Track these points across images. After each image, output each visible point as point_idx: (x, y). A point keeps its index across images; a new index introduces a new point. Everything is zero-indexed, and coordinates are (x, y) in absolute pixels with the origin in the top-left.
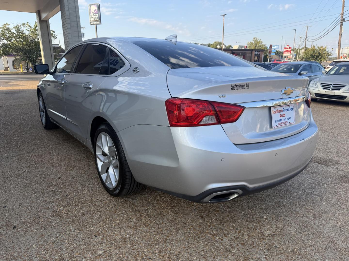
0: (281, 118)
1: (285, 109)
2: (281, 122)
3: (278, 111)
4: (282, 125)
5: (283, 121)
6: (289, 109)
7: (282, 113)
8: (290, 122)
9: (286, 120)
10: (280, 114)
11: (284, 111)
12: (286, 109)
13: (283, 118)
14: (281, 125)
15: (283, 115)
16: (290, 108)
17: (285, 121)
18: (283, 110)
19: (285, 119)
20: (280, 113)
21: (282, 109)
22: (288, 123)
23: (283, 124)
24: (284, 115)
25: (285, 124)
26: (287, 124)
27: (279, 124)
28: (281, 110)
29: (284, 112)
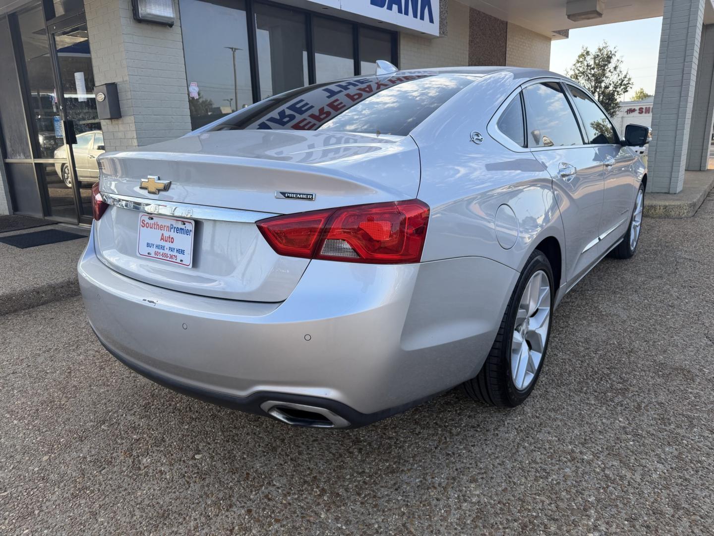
0: (163, 243)
1: (175, 228)
2: (161, 251)
3: (158, 225)
4: (164, 258)
5: (167, 251)
6: (183, 229)
7: (166, 234)
8: (181, 261)
9: (175, 253)
10: (163, 234)
11: (172, 230)
12: (178, 228)
13: (167, 245)
14: (161, 257)
15: (169, 237)
16: (186, 229)
17: (172, 253)
18: (171, 228)
19: (171, 249)
20: (163, 232)
21: (170, 226)
22: (178, 261)
23: (166, 258)
24: (172, 240)
25: (171, 260)
26: (175, 261)
27: (156, 253)
28: (165, 226)
29: (173, 234)
